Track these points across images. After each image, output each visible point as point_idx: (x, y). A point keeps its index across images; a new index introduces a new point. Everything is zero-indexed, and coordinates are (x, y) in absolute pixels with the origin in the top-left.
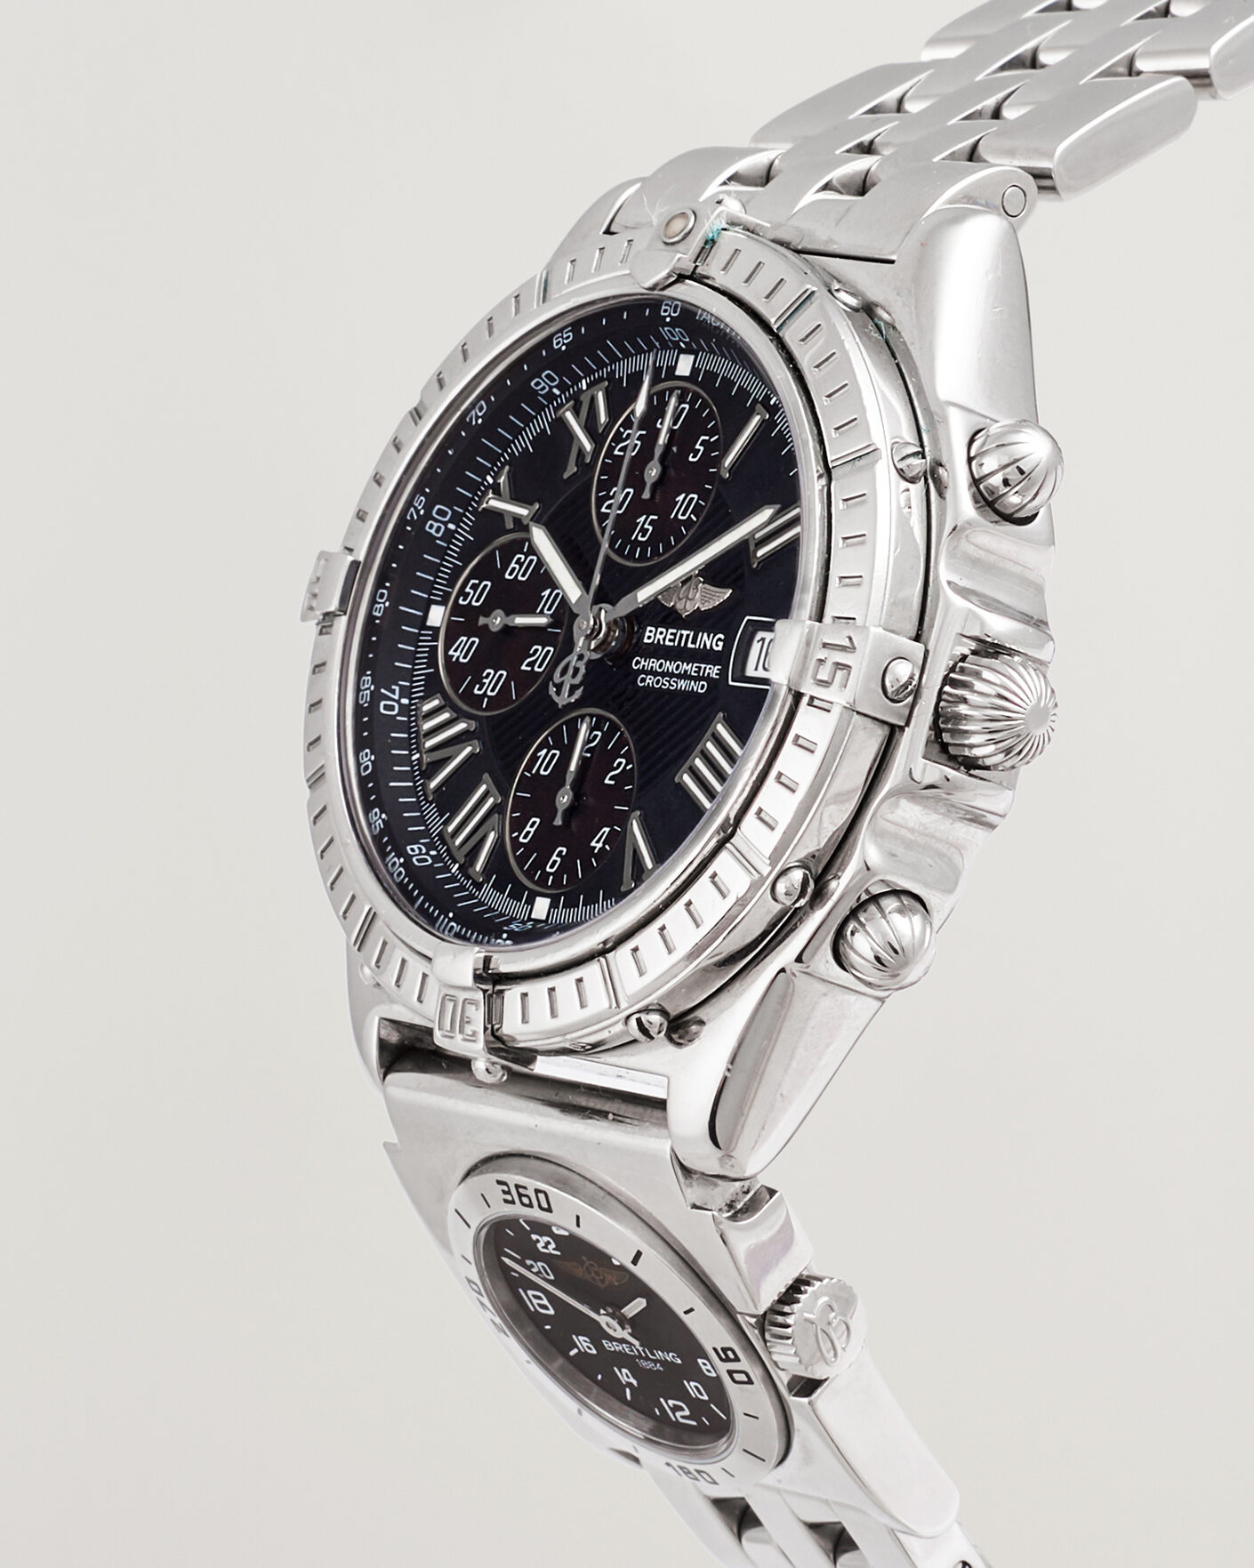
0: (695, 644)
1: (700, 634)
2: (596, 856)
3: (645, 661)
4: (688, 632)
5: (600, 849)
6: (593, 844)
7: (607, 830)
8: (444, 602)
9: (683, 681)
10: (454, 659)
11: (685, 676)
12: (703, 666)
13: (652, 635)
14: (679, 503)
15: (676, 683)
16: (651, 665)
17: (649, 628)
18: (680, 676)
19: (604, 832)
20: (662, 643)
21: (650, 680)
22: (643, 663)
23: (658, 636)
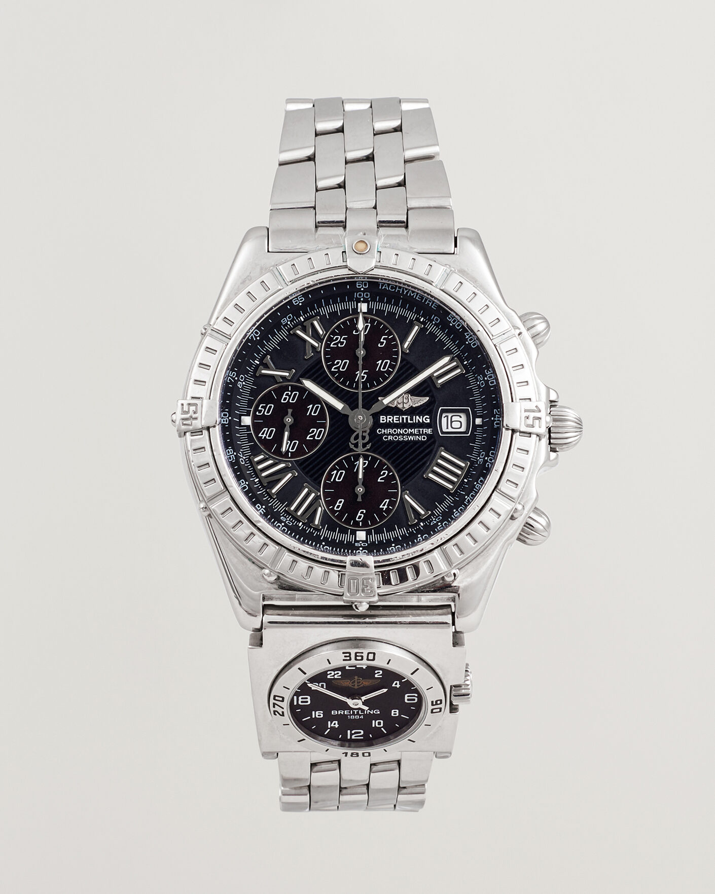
0: (413, 421)
1: (414, 417)
2: (384, 511)
3: (384, 430)
4: (407, 416)
5: (386, 509)
6: (381, 507)
7: (388, 500)
8: (248, 415)
9: (411, 437)
10: (263, 438)
11: (411, 434)
12: (421, 430)
13: (383, 419)
14: (379, 365)
15: (408, 437)
16: (388, 431)
17: (381, 417)
18: (408, 435)
19: (386, 502)
20: (392, 422)
21: (390, 438)
22: (383, 431)
23: (388, 419)
